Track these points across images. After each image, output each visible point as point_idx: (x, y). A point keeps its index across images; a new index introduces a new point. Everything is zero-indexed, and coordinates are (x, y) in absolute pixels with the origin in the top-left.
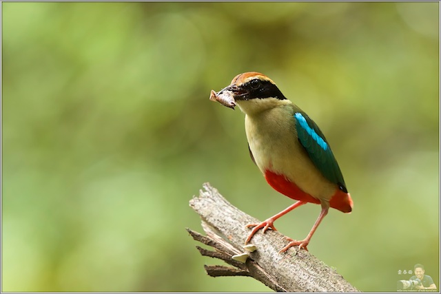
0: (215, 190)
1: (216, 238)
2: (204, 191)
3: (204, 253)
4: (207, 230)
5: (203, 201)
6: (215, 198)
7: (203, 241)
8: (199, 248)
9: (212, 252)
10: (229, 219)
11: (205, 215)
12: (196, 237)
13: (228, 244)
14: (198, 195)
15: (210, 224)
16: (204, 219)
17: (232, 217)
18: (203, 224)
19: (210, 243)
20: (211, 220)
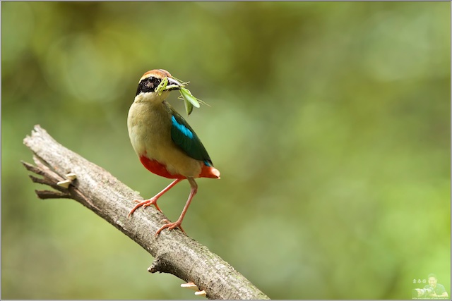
0: (44, 131)
1: (45, 169)
2: (35, 131)
3: (36, 180)
4: (38, 162)
5: (34, 139)
6: (44, 137)
7: (34, 171)
8: (31, 177)
9: (41, 180)
10: (55, 154)
11: (36, 150)
12: (29, 168)
13: (54, 173)
14: (30, 135)
15: (40, 158)
16: (35, 154)
17: (57, 152)
18: (35, 158)
19: (40, 173)
20: (40, 155)
